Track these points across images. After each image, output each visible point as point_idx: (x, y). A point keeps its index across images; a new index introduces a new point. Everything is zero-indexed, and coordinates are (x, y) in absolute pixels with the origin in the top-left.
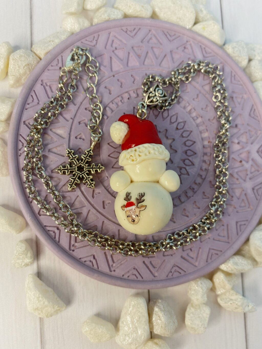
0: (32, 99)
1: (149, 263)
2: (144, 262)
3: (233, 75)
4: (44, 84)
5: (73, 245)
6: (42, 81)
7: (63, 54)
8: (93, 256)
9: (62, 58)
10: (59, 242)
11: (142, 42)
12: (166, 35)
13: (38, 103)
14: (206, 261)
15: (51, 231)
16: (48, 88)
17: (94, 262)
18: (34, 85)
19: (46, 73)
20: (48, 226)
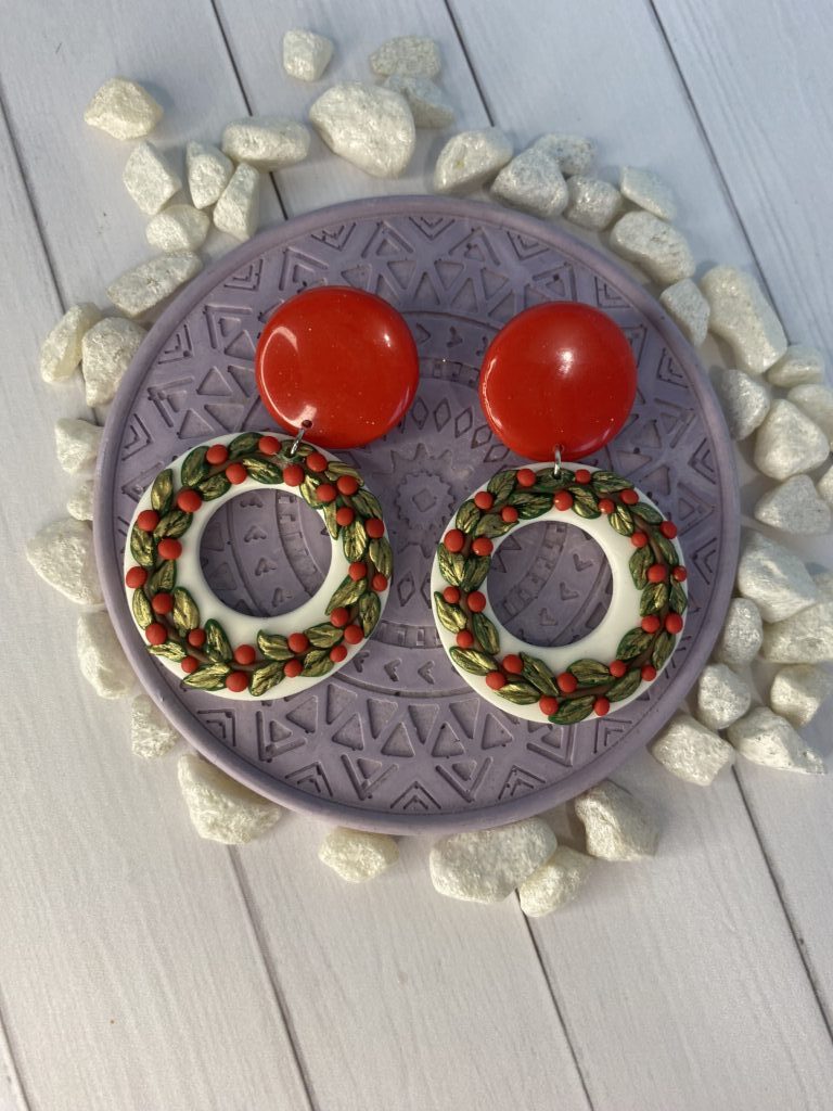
0: (133, 435)
1: (451, 770)
2: (438, 769)
3: (601, 286)
4: (157, 397)
5: (268, 748)
6: (149, 390)
7: (188, 322)
8: (315, 768)
9: (186, 330)
10: (234, 744)
11: (364, 255)
12: (419, 227)
13: (148, 442)
14: (593, 749)
15: (214, 722)
16: (164, 404)
17: (319, 779)
18: (133, 402)
19: (157, 371)
20: (205, 712)
